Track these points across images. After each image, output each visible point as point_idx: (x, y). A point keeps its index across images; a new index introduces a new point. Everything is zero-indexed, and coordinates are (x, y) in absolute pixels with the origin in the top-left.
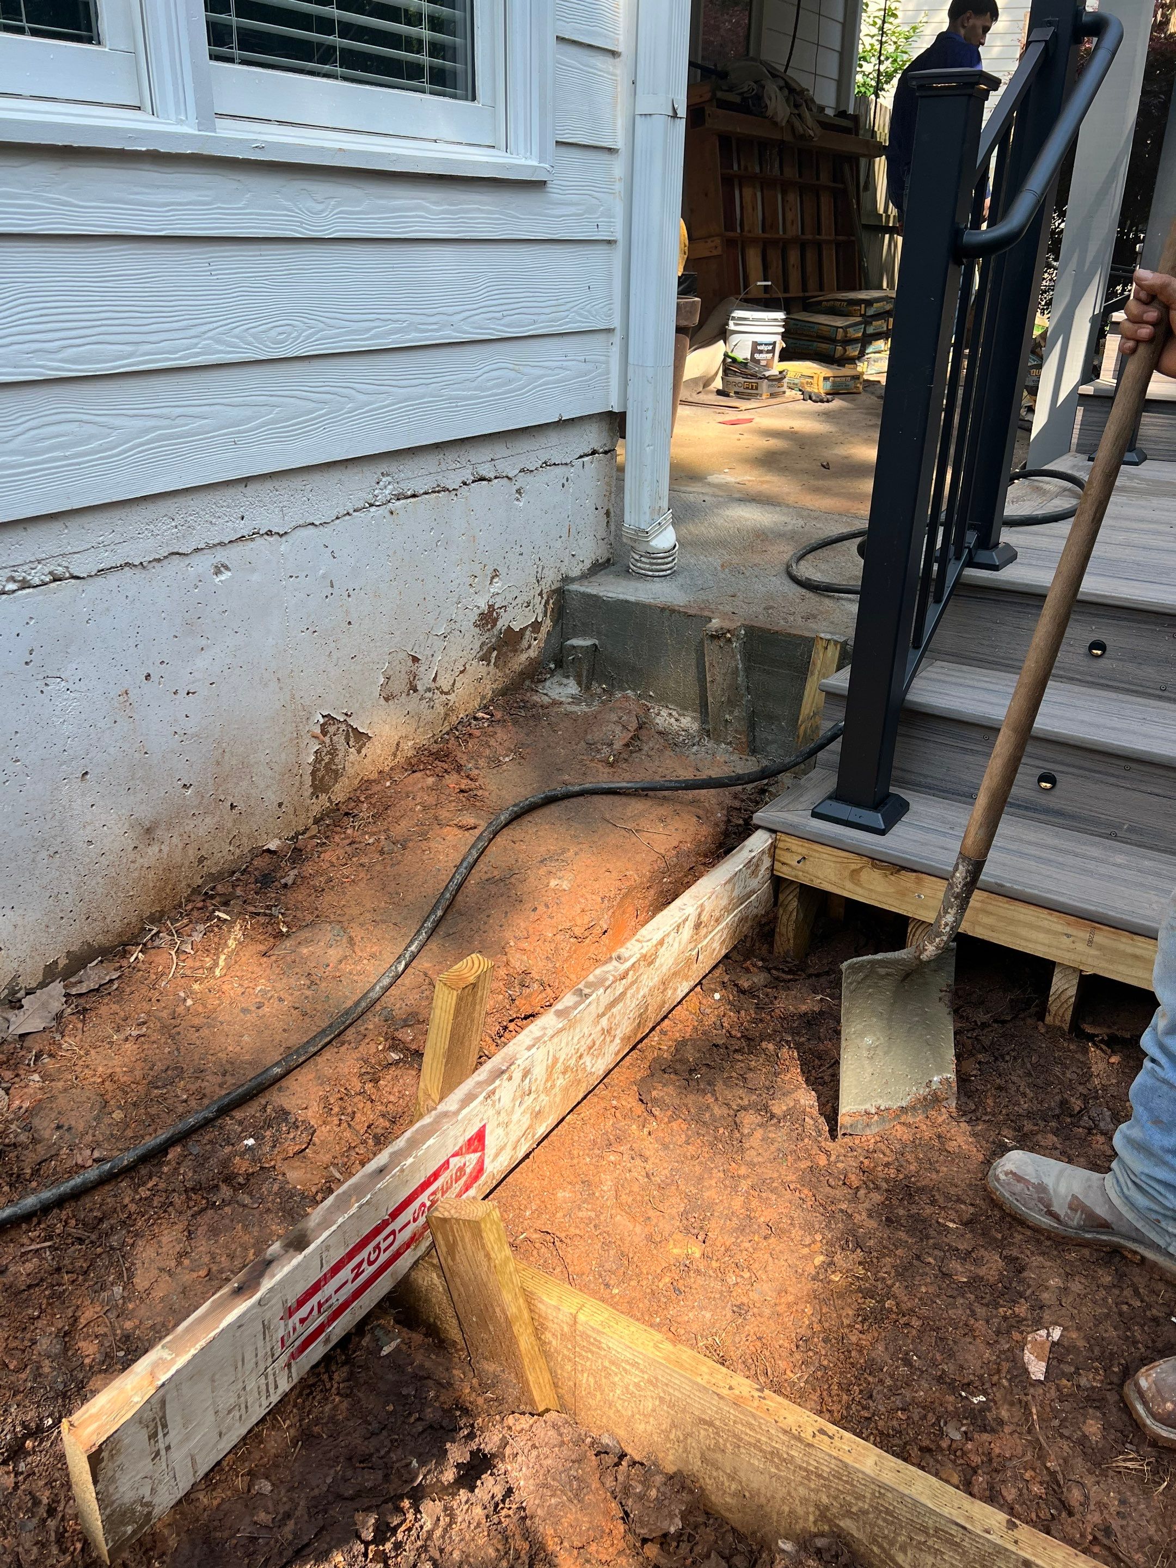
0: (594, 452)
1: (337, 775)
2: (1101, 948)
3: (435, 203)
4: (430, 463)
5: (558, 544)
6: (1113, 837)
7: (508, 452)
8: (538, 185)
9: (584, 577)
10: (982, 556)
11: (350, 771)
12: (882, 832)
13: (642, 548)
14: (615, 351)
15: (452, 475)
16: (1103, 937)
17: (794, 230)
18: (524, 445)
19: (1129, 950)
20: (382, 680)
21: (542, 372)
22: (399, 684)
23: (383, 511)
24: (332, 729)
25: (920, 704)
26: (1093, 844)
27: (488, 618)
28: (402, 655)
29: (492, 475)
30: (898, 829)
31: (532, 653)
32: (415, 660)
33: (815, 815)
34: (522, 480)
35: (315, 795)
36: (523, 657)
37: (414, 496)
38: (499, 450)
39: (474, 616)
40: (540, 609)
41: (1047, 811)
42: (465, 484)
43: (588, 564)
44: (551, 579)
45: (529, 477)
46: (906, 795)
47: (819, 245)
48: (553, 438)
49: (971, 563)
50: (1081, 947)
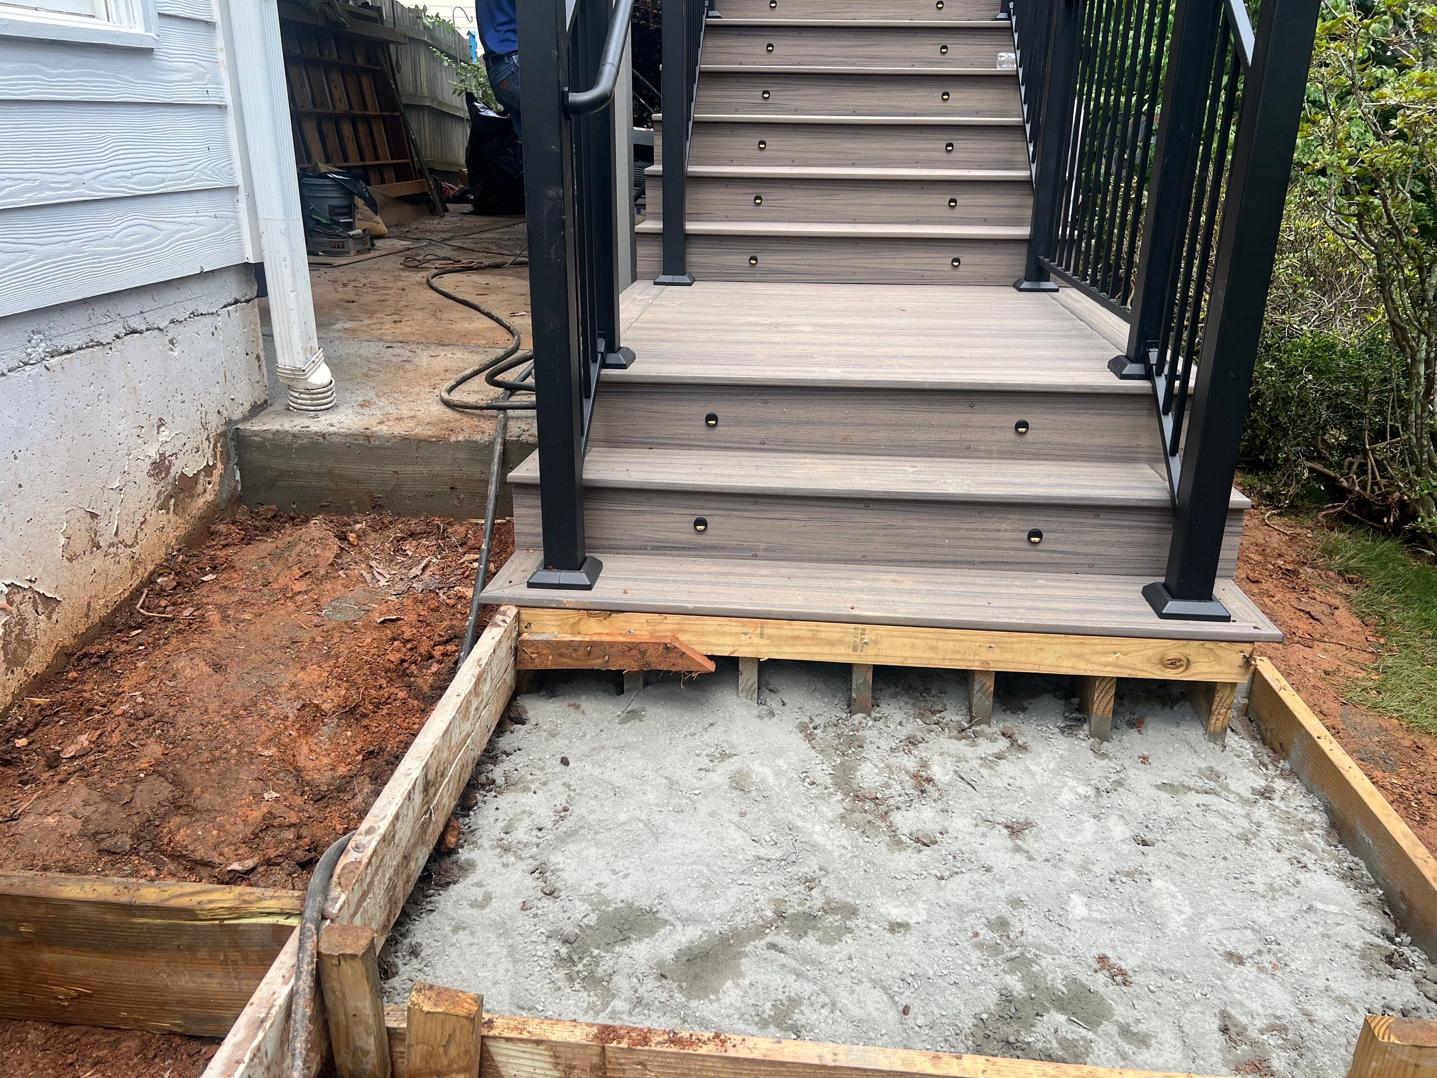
0: (236, 302)
1: (29, 645)
2: (770, 637)
3: (50, 67)
4: (80, 317)
5: (217, 390)
6: (755, 557)
7: (154, 305)
8: (147, 52)
9: (246, 419)
10: (611, 359)
11: (44, 640)
12: (589, 588)
13: (300, 386)
14: (243, 206)
15: (103, 329)
16: (771, 628)
17: (342, 107)
18: (170, 296)
19: (789, 633)
20: (63, 541)
21: (178, 227)
22: (81, 543)
23: (38, 369)
24: (17, 598)
25: (594, 481)
26: (743, 565)
27: (160, 467)
28: (80, 513)
29: (143, 327)
30: (599, 583)
31: (209, 497)
32: (94, 516)
33: (531, 585)
34: (173, 331)
35: (10, 670)
36: (201, 502)
37: (68, 352)
38: (147, 302)
39: (146, 466)
40: (209, 452)
41: (705, 548)
42: (118, 337)
43: (247, 407)
44: (215, 424)
45: (179, 328)
46: (599, 556)
47: (367, 119)
48: (197, 289)
49: (604, 365)
50: (756, 640)
